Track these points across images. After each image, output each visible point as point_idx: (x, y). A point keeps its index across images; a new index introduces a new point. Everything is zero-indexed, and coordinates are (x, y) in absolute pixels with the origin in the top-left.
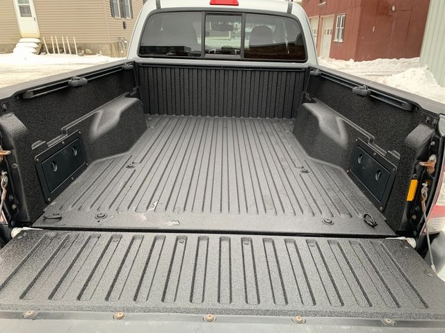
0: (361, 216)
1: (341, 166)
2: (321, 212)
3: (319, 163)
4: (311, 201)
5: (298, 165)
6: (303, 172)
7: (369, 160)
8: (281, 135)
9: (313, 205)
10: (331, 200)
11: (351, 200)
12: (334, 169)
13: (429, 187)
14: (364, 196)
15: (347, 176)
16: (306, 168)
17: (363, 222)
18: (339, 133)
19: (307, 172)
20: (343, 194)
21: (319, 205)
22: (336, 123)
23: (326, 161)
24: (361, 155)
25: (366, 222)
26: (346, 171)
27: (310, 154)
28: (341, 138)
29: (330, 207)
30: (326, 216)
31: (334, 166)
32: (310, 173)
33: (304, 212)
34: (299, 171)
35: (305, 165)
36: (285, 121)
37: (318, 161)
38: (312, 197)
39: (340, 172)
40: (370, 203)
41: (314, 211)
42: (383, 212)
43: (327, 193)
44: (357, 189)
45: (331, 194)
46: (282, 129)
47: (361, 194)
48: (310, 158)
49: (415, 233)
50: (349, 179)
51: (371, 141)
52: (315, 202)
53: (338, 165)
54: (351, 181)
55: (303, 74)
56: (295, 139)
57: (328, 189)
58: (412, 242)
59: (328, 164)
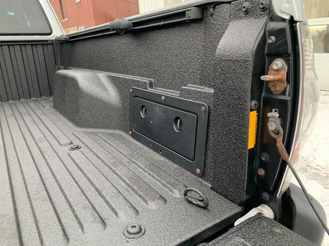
0: (177, 194)
1: (120, 129)
2: (116, 213)
3: (93, 133)
4: (92, 194)
5: (65, 140)
6: (73, 149)
7: (157, 109)
8: (38, 112)
9: (98, 202)
10: (124, 181)
11: (151, 170)
12: (113, 135)
13: (282, 116)
14: (163, 158)
15: (131, 139)
16: (76, 143)
17: (187, 205)
18: (106, 90)
19: (78, 148)
20: (136, 164)
21: (107, 198)
22: (100, 80)
23: (99, 128)
24: (143, 107)
25: (190, 202)
26: (128, 133)
27: (78, 123)
28: (111, 95)
29: (126, 194)
30: (126, 218)
31: (112, 131)
32: (84, 149)
33: (85, 225)
34: (67, 149)
35: (73, 139)
36: (44, 99)
37: (89, 130)
38: (93, 185)
39: (120, 137)
40: (176, 166)
41: (104, 216)
42: (203, 175)
43: (114, 171)
44: (150, 151)
45: (120, 170)
46: (41, 107)
47: (158, 157)
48: (79, 129)
49: (266, 195)
50: (135, 142)
51: (151, 85)
52: (100, 194)
53: (115, 129)
54: (139, 144)
55: (51, 46)
56: (58, 114)
57: (114, 164)
58: (267, 212)
59: (104, 131)
